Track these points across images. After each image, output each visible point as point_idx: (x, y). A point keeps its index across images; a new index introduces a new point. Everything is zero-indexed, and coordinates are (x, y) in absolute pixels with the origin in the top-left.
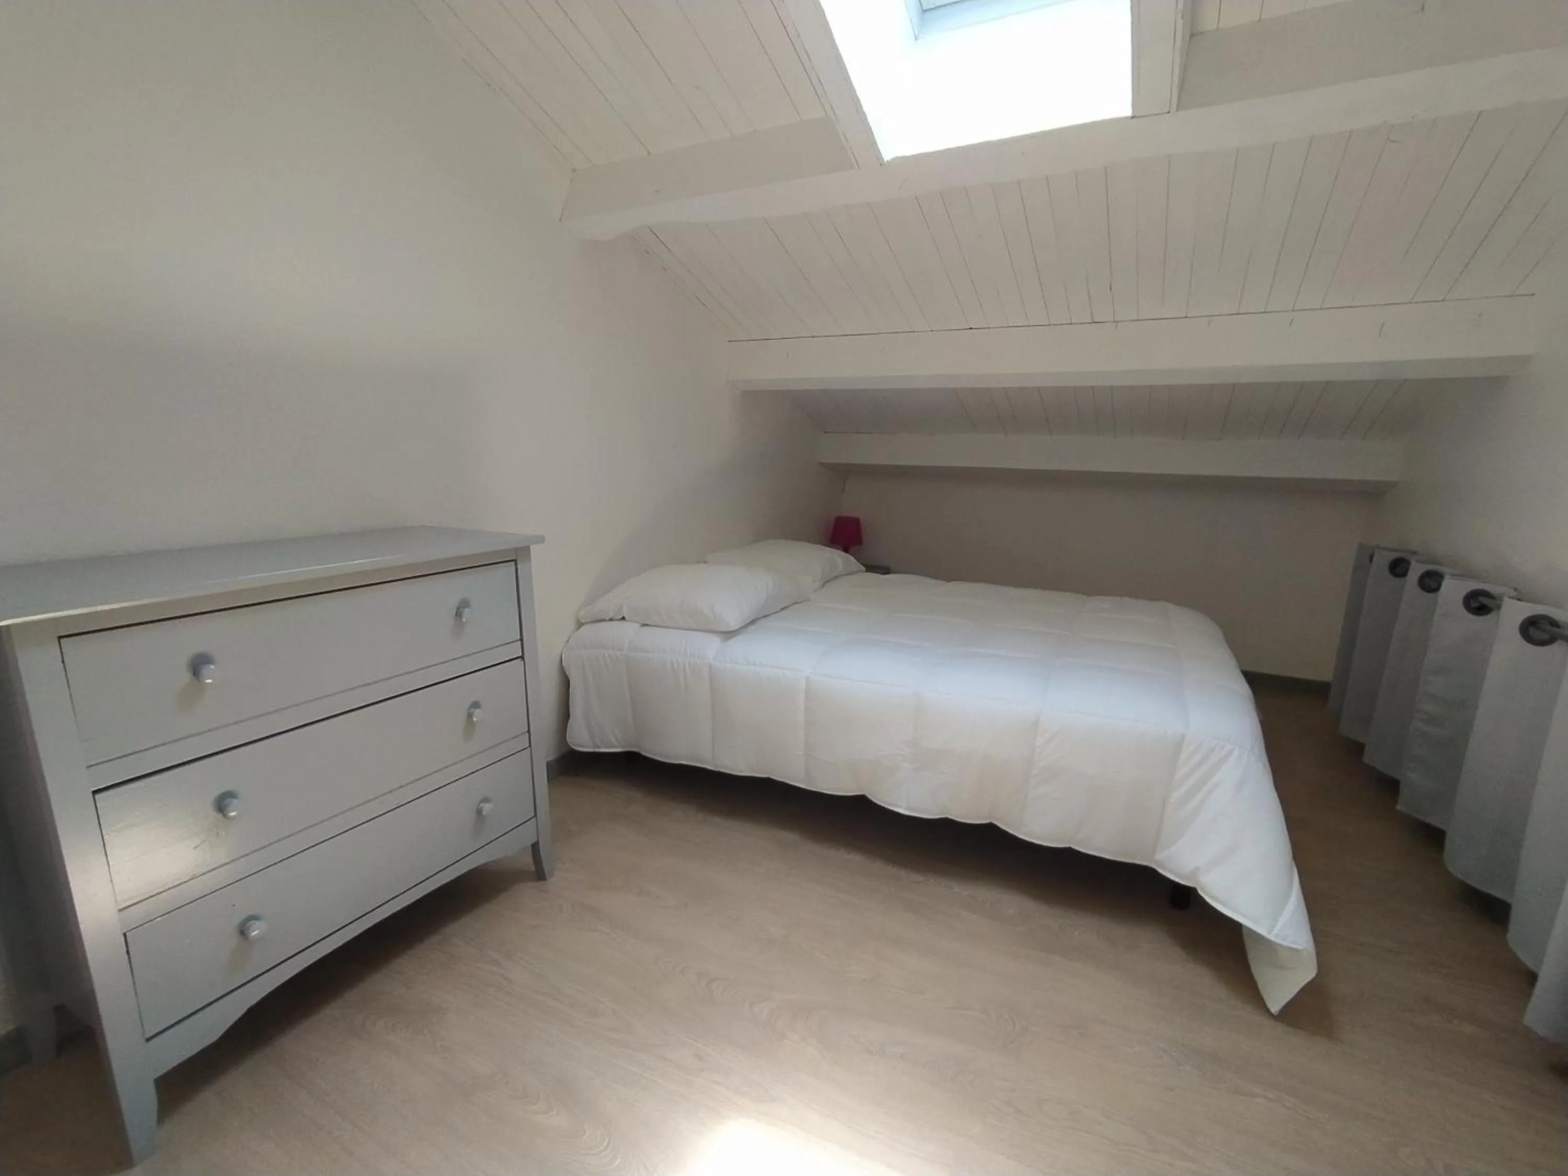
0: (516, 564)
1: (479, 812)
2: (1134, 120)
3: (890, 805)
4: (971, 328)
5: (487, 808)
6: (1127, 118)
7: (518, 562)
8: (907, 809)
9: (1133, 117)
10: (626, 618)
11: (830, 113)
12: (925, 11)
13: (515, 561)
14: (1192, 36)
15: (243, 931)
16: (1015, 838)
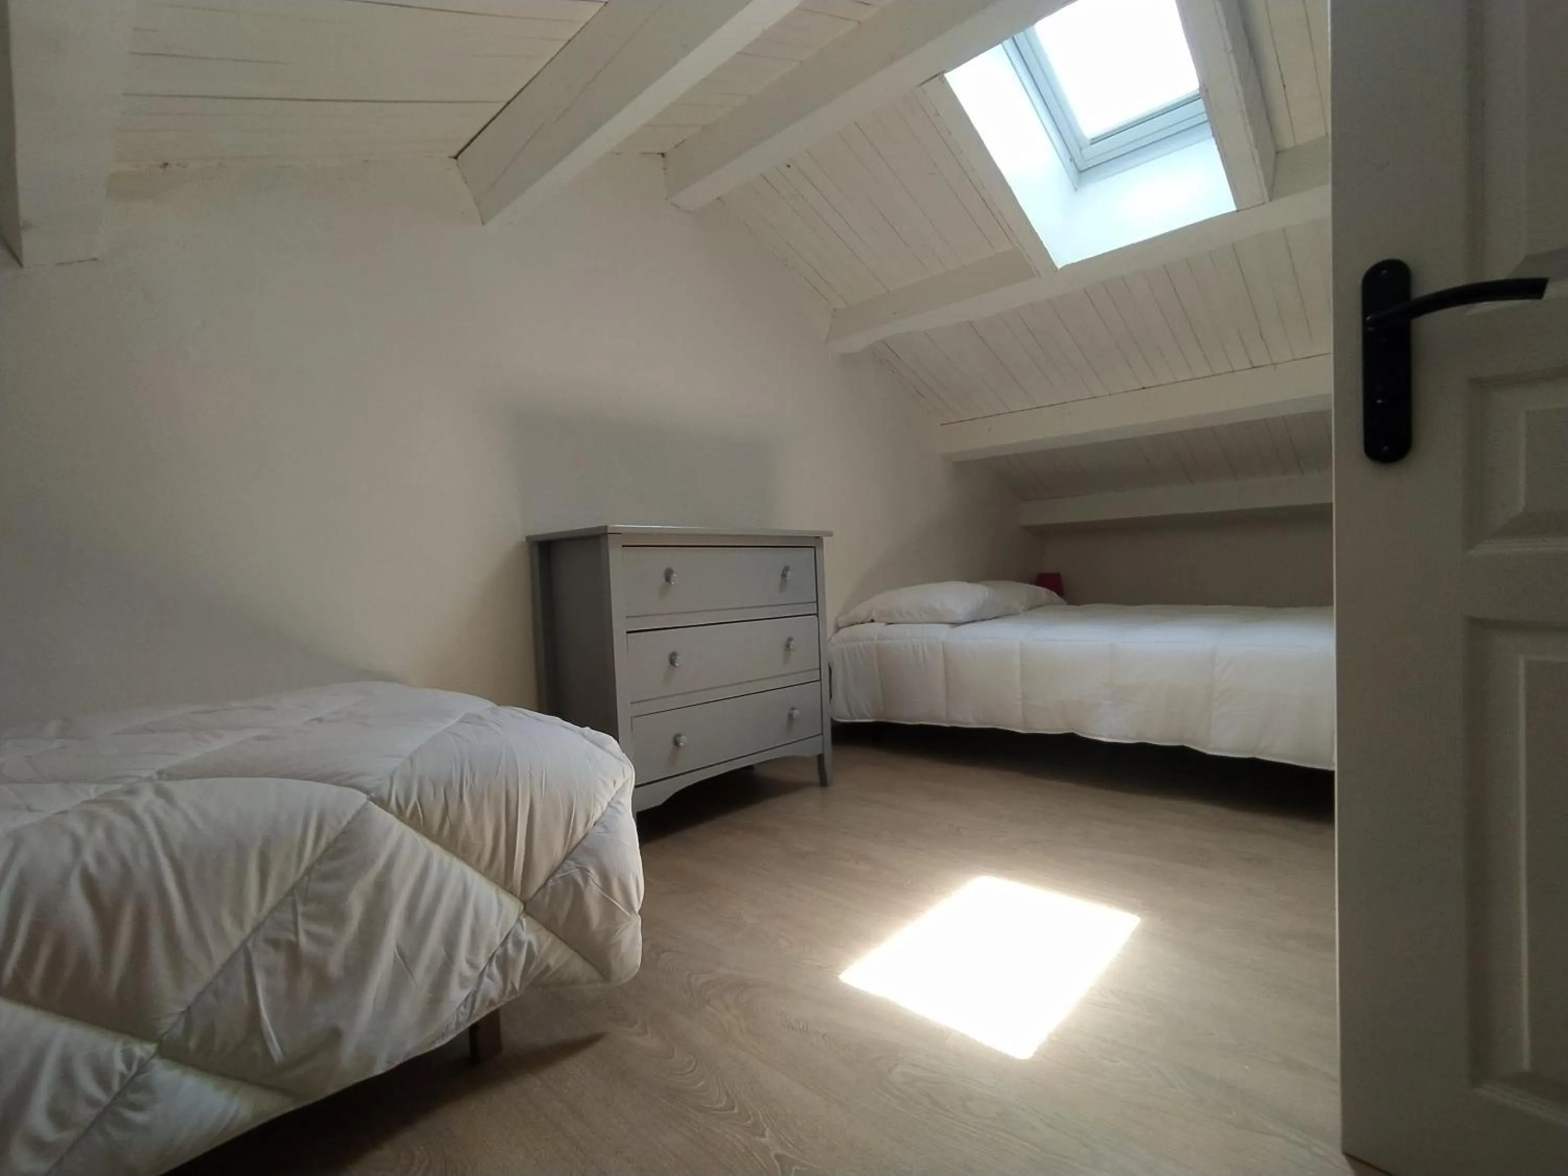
0: (815, 550)
1: (790, 716)
2: (1239, 213)
3: (1094, 736)
4: (1144, 388)
5: (796, 712)
6: (1233, 212)
7: (817, 549)
8: (1109, 737)
9: (1238, 211)
10: (875, 619)
11: (1017, 245)
12: (1081, 172)
13: (814, 547)
14: (1277, 153)
15: (676, 743)
16: (1203, 755)
